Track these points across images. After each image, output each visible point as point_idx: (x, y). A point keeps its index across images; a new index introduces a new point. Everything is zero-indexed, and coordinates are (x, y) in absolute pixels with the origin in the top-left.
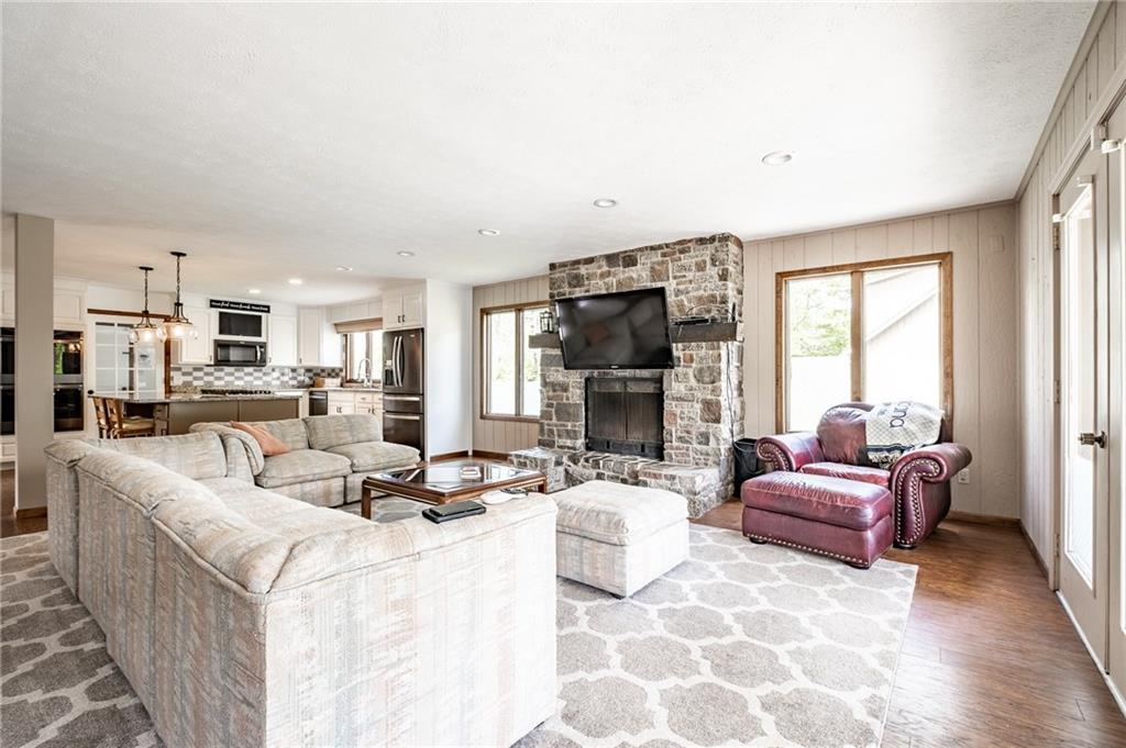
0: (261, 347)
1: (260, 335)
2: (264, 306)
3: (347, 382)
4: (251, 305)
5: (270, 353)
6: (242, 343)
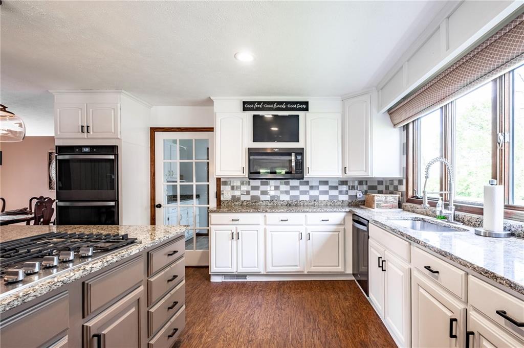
0: (297, 154)
1: (298, 141)
2: (301, 103)
3: (408, 201)
4: (287, 103)
5: (309, 162)
6: (277, 150)
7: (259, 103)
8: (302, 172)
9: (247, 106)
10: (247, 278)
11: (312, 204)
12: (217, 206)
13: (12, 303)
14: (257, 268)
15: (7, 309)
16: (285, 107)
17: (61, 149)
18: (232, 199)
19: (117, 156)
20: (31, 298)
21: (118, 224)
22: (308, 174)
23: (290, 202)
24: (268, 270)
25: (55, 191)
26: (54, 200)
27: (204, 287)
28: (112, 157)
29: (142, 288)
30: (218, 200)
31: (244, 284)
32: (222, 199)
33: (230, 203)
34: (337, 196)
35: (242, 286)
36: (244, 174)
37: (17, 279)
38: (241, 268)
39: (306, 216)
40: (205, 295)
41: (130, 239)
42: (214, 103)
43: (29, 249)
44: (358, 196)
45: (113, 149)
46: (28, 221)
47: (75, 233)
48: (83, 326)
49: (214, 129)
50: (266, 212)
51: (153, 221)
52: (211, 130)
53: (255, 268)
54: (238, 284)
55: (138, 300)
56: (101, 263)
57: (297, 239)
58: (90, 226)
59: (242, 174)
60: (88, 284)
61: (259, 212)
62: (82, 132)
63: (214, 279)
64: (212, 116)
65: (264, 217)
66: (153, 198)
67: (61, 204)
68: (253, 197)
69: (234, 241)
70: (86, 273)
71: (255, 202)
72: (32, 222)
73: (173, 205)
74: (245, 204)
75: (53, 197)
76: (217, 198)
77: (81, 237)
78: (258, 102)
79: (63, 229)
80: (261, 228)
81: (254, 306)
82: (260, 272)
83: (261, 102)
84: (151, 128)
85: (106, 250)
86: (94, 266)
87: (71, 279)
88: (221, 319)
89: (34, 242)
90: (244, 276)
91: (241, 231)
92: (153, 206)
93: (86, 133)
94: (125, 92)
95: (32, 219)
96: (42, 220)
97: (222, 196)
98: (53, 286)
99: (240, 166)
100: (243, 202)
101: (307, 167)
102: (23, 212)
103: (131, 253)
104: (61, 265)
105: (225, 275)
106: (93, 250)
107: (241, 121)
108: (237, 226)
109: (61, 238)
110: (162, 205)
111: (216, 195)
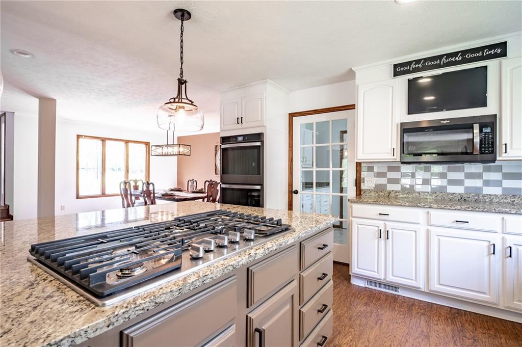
6: (446, 122)
7: (418, 62)
8: (493, 152)
10: (399, 290)
11: (509, 200)
12: (356, 196)
13: (194, 283)
14: (414, 282)
15: (191, 288)
16: (460, 58)
17: (224, 140)
18: (374, 188)
19: (262, 142)
20: (209, 279)
21: (263, 207)
22: (504, 155)
23: (465, 196)
24: (432, 288)
25: (220, 176)
26: (219, 183)
27: (345, 288)
28: (258, 144)
29: (295, 284)
30: (358, 190)
31: (395, 298)
32: (363, 187)
33: (372, 193)
35: (392, 300)
36: (395, 157)
37: (198, 255)
38: (391, 277)
39: (503, 218)
40: (347, 298)
41: (284, 225)
42: (356, 73)
43: (206, 224)
45: (259, 137)
46: (203, 198)
47: (231, 211)
48: (247, 316)
49: (356, 105)
50: (430, 207)
51: (290, 207)
52: (352, 107)
53: (412, 281)
54: (387, 295)
55: (292, 296)
56: (263, 249)
57: (486, 252)
58: (245, 207)
59: (392, 157)
60: (251, 270)
61: (418, 207)
62: (238, 123)
63: (355, 282)
64: (354, 91)
65: (426, 215)
66: (291, 185)
67: (224, 186)
68: (404, 187)
69: (382, 241)
70: (250, 259)
71: (408, 193)
72: (206, 200)
73: (308, 192)
74: (393, 195)
75: (218, 180)
76: (356, 186)
77: (241, 216)
78: (415, 61)
79: (227, 207)
80: (422, 229)
81: (417, 335)
82: (420, 288)
83: (421, 60)
84: (289, 114)
85: (266, 236)
86: (257, 252)
87: (240, 264)
88: (372, 337)
89: (209, 217)
90: (396, 287)
91: (392, 229)
92: (290, 192)
93: (240, 124)
94: (270, 81)
95: (205, 197)
96: (211, 199)
97: (362, 184)
98: (226, 270)
99: (390, 147)
100: (390, 192)
101: (504, 142)
102: (201, 192)
103: (287, 241)
104: (230, 245)
105: (370, 281)
106: (255, 233)
107: (391, 90)
108: (386, 223)
109: (227, 216)
110: (299, 191)
111: (356, 183)
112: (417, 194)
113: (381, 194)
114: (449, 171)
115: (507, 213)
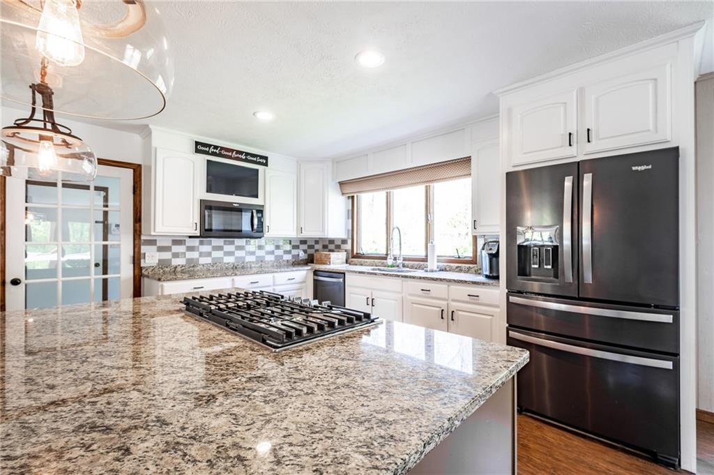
0: (258, 211)
1: (258, 198)
3: (354, 257)
4: (247, 154)
5: (268, 220)
6: (236, 205)
7: (216, 147)
8: (261, 231)
9: (200, 148)
12: (134, 275)
16: (244, 158)
18: (158, 264)
22: (267, 233)
23: (236, 264)
30: (136, 268)
33: (156, 270)
34: (282, 256)
39: (273, 277)
42: (153, 134)
44: (301, 255)
59: (193, 232)
68: (189, 261)
71: (193, 266)
76: (134, 264)
78: (214, 146)
83: (219, 147)
97: (142, 261)
99: (191, 221)
100: (176, 267)
101: (267, 225)
110: (23, 280)
111: (134, 260)
112: (201, 266)
113: (167, 269)
114: (225, 244)
115: (276, 272)
